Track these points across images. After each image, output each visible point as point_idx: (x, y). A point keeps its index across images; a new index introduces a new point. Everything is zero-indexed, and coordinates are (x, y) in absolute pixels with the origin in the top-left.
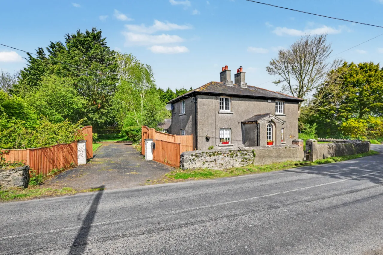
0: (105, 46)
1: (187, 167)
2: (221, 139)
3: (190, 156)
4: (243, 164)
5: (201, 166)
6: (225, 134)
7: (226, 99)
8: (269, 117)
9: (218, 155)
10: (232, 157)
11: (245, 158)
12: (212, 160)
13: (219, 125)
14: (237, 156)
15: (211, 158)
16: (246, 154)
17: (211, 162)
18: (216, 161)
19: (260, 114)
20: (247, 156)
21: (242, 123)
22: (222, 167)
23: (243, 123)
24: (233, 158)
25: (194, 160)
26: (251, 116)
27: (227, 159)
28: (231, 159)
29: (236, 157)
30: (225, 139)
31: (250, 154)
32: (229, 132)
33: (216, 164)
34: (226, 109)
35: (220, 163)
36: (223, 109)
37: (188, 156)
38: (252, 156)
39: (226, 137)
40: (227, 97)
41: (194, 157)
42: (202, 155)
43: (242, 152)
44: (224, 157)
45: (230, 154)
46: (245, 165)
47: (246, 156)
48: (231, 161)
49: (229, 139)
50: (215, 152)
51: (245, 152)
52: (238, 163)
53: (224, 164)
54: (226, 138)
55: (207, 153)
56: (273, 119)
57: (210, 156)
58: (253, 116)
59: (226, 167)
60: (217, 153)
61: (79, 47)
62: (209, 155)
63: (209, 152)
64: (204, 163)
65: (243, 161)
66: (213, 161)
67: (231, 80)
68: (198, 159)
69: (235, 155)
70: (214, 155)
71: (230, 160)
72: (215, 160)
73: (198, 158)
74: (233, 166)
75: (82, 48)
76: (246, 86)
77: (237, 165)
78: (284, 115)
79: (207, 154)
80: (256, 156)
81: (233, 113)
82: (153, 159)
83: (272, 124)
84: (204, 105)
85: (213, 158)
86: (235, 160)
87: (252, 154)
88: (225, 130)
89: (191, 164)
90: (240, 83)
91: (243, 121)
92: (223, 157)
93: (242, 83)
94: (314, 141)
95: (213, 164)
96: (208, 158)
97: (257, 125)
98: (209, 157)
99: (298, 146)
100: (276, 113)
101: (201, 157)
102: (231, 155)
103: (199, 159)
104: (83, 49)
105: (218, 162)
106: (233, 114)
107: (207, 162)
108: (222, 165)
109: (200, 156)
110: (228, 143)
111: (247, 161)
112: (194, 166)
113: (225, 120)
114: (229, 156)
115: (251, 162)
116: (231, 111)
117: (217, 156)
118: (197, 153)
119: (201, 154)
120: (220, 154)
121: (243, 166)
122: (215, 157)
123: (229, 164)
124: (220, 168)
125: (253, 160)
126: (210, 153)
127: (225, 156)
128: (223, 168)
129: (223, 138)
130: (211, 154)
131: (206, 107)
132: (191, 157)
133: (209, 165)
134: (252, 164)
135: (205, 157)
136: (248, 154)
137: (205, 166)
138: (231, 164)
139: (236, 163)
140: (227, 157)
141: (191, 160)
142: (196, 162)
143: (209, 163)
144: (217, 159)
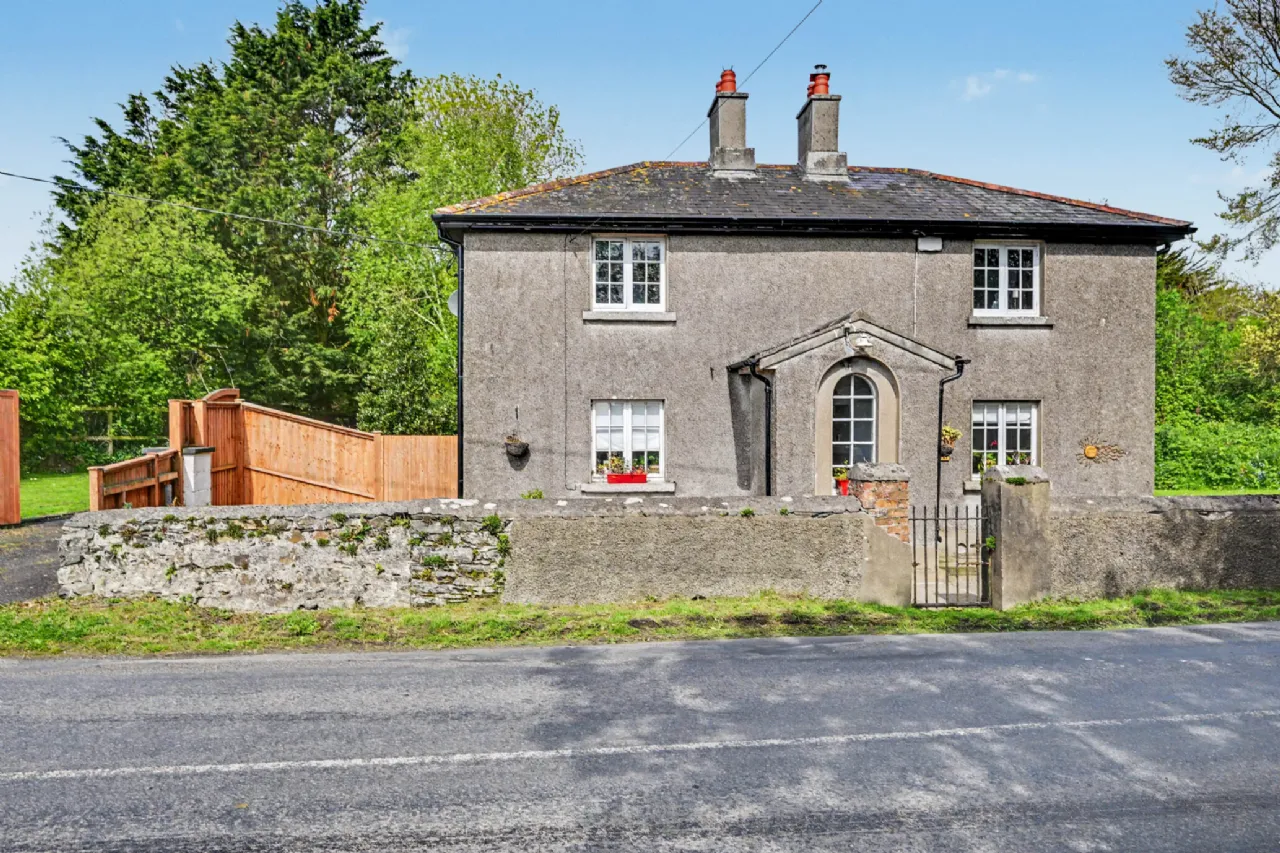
1: (74, 587)
3: (96, 535)
4: (430, 594)
5: (159, 586)
9: (261, 535)
10: (353, 552)
11: (442, 563)
12: (225, 560)
14: (383, 544)
15: (218, 548)
16: (445, 540)
17: (217, 569)
18: (246, 567)
22: (284, 600)
24: (360, 558)
25: (113, 557)
27: (322, 558)
28: (349, 559)
29: (382, 554)
31: (473, 537)
33: (245, 580)
35: (276, 576)
37: (82, 534)
38: (487, 551)
41: (116, 539)
42: (164, 530)
43: (414, 523)
44: (300, 548)
45: (338, 532)
46: (438, 600)
47: (441, 552)
48: (349, 572)
50: (245, 521)
51: (437, 528)
52: (394, 585)
53: (298, 586)
55: (192, 520)
57: (213, 537)
59: (310, 603)
60: (258, 523)
62: (203, 533)
63: (206, 517)
64: (172, 570)
65: (427, 578)
66: (229, 567)
68: (138, 551)
69: (372, 541)
70: (235, 532)
71: (337, 567)
72: (243, 561)
73: (137, 546)
74: (359, 601)
77: (388, 596)
79: (191, 526)
80: (516, 550)
85: (228, 546)
86: (371, 570)
87: (493, 541)
89: (97, 573)
92: (290, 545)
94: (1016, 481)
95: (227, 581)
96: (199, 550)
98: (201, 545)
101: (159, 539)
102: (345, 538)
103: (148, 551)
105: (256, 570)
107: (192, 567)
108: (289, 587)
109: (152, 535)
111: (454, 579)
112: (114, 585)
114: (333, 547)
115: (484, 585)
117: (256, 540)
118: (134, 523)
119: (159, 526)
120: (278, 531)
121: (427, 606)
122: (244, 546)
123: (333, 587)
124: (272, 603)
125: (498, 575)
126: (212, 521)
127: (307, 545)
128: (292, 605)
130: (221, 527)
132: (99, 541)
133: (206, 588)
134: (489, 596)
135: (180, 545)
136: (457, 539)
137: (181, 590)
138: (348, 590)
139: (380, 582)
140: (320, 550)
141: (98, 553)
142: (129, 568)
143: (203, 574)
144: (252, 559)
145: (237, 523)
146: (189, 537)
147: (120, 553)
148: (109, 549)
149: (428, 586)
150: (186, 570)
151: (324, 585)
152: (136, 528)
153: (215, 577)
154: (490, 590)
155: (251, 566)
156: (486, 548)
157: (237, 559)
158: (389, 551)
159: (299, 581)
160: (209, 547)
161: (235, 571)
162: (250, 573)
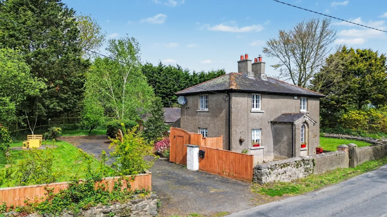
0: (60, 2)
1: (265, 181)
3: (267, 170)
5: (275, 179)
7: (256, 96)
8: (303, 117)
10: (298, 168)
11: (307, 168)
13: (251, 125)
14: (301, 166)
15: (282, 170)
16: (308, 164)
19: (290, 112)
20: (309, 166)
21: (271, 122)
22: (290, 179)
23: (273, 123)
25: (269, 173)
27: (294, 170)
28: (297, 169)
29: (301, 168)
31: (311, 163)
32: (259, 133)
33: (286, 176)
34: (256, 107)
35: (289, 174)
36: (253, 107)
37: (265, 170)
38: (312, 165)
39: (257, 139)
40: (257, 94)
41: (270, 170)
42: (275, 167)
43: (305, 162)
45: (296, 164)
47: (307, 166)
50: (285, 163)
51: (307, 162)
52: (302, 173)
56: (308, 119)
57: (281, 168)
58: (281, 114)
59: (293, 179)
61: (31, 6)
62: (280, 167)
63: (280, 164)
64: (277, 175)
66: (284, 173)
68: (273, 172)
69: (299, 166)
70: (284, 166)
71: (296, 171)
74: (298, 177)
75: (33, 7)
76: (266, 78)
77: (301, 176)
78: (308, 112)
80: (315, 165)
81: (263, 111)
82: (200, 169)
83: (306, 125)
84: (238, 103)
85: (284, 169)
86: (299, 171)
87: (313, 163)
88: (255, 131)
89: (267, 177)
90: (260, 75)
91: (272, 120)
93: (262, 75)
94: (355, 146)
95: (283, 176)
96: (280, 171)
97: (293, 127)
99: (344, 152)
100: (301, 111)
101: (275, 169)
104: (35, 9)
105: (287, 173)
106: (263, 113)
107: (279, 174)
108: (290, 176)
110: (258, 146)
112: (270, 180)
113: (256, 119)
114: (295, 168)
115: (311, 172)
116: (262, 110)
117: (287, 167)
120: (289, 165)
121: (305, 177)
125: (313, 170)
127: (292, 167)
129: (254, 140)
130: (282, 165)
131: (239, 106)
133: (281, 178)
135: (278, 170)
137: (278, 179)
138: (297, 175)
139: (300, 173)
141: (267, 173)
142: (271, 175)
143: (281, 175)
144: (286, 171)
149: (306, 173)
151: (294, 175)
152: (272, 167)
159: (292, 174)
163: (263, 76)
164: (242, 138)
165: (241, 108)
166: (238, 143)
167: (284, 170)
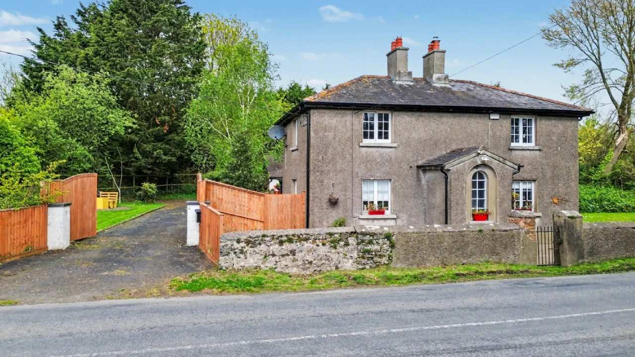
0: (183, 5)
1: (226, 265)
2: (366, 203)
3: (235, 243)
4: (364, 264)
5: (260, 264)
6: (376, 192)
7: (380, 115)
8: (474, 155)
9: (300, 241)
10: (335, 248)
11: (369, 252)
12: (286, 252)
14: (347, 244)
15: (283, 247)
16: (370, 242)
17: (283, 256)
18: (294, 255)
19: (466, 147)
20: (375, 247)
21: (418, 167)
22: (309, 268)
23: (422, 169)
24: (337, 250)
25: (242, 252)
26: (444, 153)
27: (323, 250)
28: (334, 251)
29: (346, 249)
30: (376, 203)
31: (380, 241)
32: (386, 187)
33: (295, 260)
34: (380, 136)
35: (305, 258)
36: (372, 137)
37: (229, 243)
39: (380, 200)
40: (383, 112)
41: (243, 244)
42: (262, 240)
43: (359, 236)
44: (315, 247)
45: (330, 239)
46: (368, 267)
47: (369, 247)
48: (333, 256)
49: (386, 203)
50: (294, 235)
51: (367, 238)
52: (351, 261)
53: (314, 262)
54: (379, 202)
55: (273, 236)
57: (281, 243)
58: (448, 151)
59: (319, 269)
60: (299, 237)
62: (278, 241)
63: (279, 235)
64: (265, 257)
65: (363, 257)
66: (288, 255)
67: (409, 70)
68: (252, 249)
69: (342, 243)
70: (290, 241)
71: (329, 254)
72: (293, 252)
73: (251, 247)
74: (337, 268)
76: (446, 82)
77: (348, 265)
78: (537, 148)
79: (273, 238)
80: (397, 246)
81: (395, 145)
82: (199, 244)
83: (486, 171)
84: (325, 129)
85: (287, 247)
86: (342, 255)
87: (388, 242)
89: (235, 258)
90: (431, 77)
91: (420, 163)
92: (311, 246)
93: (435, 76)
94: (572, 217)
95: (287, 261)
96: (275, 248)
97: (446, 174)
98: (277, 246)
100: (513, 145)
101: (260, 244)
102: (332, 242)
103: (255, 249)
105: (299, 256)
106: (396, 148)
107: (273, 255)
108: (311, 263)
109: (257, 242)
110: (383, 213)
111: (372, 258)
112: (242, 264)
113: (375, 160)
114: (328, 245)
115: (384, 260)
116: (392, 142)
117: (298, 244)
118: (251, 237)
119: (260, 239)
120: (306, 240)
121: (363, 269)
122: (293, 246)
123: (327, 262)
124: (304, 269)
125: (390, 256)
126: (281, 236)
127: (318, 245)
128: (312, 270)
129: (372, 202)
130: (285, 238)
131: (330, 135)
132: (236, 245)
133: (279, 264)
134: (386, 264)
135: (268, 246)
136: (374, 242)
137: (269, 265)
138: (332, 264)
139: (345, 260)
140: (323, 247)
141: (236, 251)
142: (248, 255)
143: (278, 258)
144: (297, 251)
145: (291, 237)
146: (272, 243)
147: (245, 250)
148: (240, 248)
149: (363, 261)
150: (271, 257)
151: (323, 261)
152: (251, 239)
153: (282, 259)
154: (386, 262)
155: (297, 254)
156: (385, 246)
157: (291, 252)
158: (349, 247)
159: (315, 260)
160: (280, 247)
161: (291, 256)
162: (296, 257)
163: (439, 79)
164: (336, 196)
165: (334, 138)
166: (325, 205)
167: (290, 249)
